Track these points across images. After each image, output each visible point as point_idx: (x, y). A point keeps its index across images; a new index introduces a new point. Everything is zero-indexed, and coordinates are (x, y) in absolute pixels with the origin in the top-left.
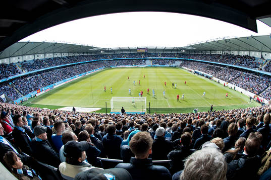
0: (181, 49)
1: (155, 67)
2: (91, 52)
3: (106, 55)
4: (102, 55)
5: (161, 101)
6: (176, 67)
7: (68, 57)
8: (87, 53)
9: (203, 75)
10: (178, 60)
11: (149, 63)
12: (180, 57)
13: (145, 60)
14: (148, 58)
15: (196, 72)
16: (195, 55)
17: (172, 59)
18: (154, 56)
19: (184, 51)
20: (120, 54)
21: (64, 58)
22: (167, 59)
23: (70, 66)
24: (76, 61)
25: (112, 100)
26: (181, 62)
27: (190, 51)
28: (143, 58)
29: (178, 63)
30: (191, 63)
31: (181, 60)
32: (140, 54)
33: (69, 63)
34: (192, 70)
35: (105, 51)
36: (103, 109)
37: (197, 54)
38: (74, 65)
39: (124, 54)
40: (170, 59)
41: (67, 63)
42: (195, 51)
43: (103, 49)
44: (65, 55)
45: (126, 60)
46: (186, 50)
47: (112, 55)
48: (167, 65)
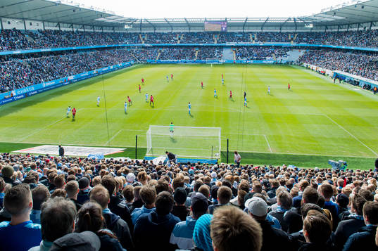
0: (305, 21)
1: (241, 64)
2: (102, 25)
3: (135, 34)
4: (127, 35)
5: (253, 138)
6: (288, 64)
7: (45, 33)
8: (93, 26)
9: (357, 83)
10: (295, 48)
11: (228, 54)
12: (301, 41)
13: (221, 48)
14: (227, 44)
15: (337, 77)
16: (339, 35)
17: (281, 47)
18: (240, 39)
19: (311, 26)
20: (168, 34)
21: (31, 34)
22: (269, 47)
23: (51, 53)
24: (66, 44)
25: (149, 132)
26: (302, 53)
27: (326, 25)
28: (215, 44)
29: (295, 55)
30: (327, 54)
31: (302, 48)
32: (211, 35)
33: (47, 46)
34: (329, 72)
35: (135, 26)
36: (129, 150)
37: (346, 33)
38: (61, 53)
39: (175, 34)
40: (276, 47)
41: (42, 45)
42: (339, 24)
43: (130, 20)
44: (35, 26)
45: (181, 47)
46: (317, 24)
47: (149, 35)
48: (269, 60)
